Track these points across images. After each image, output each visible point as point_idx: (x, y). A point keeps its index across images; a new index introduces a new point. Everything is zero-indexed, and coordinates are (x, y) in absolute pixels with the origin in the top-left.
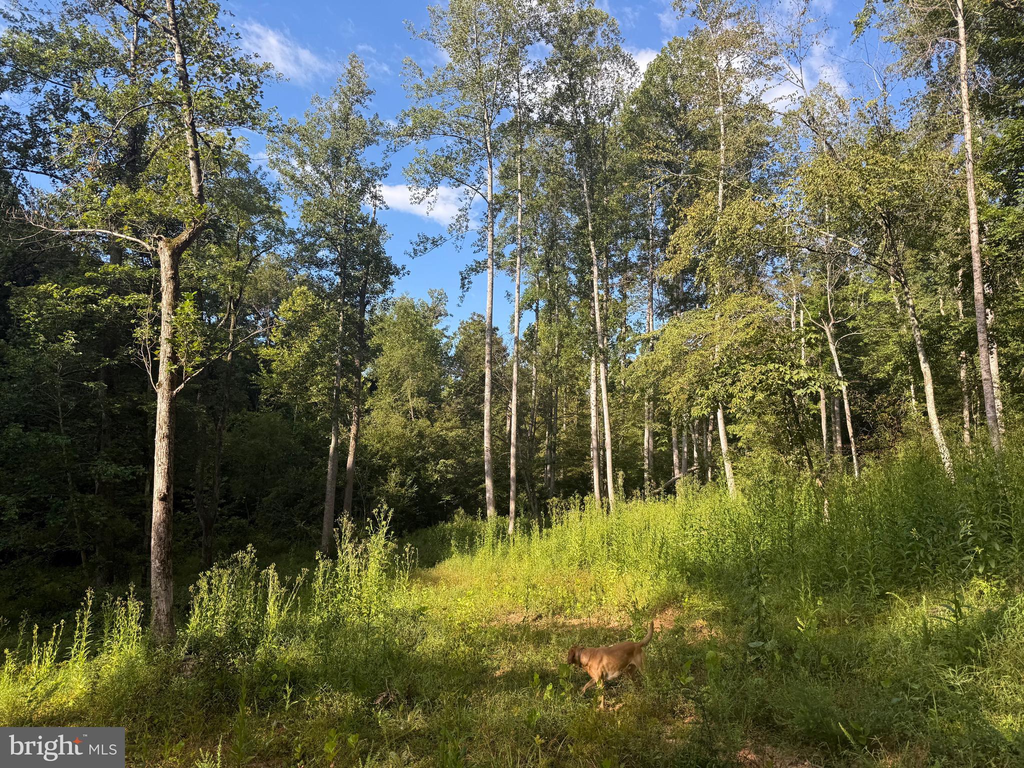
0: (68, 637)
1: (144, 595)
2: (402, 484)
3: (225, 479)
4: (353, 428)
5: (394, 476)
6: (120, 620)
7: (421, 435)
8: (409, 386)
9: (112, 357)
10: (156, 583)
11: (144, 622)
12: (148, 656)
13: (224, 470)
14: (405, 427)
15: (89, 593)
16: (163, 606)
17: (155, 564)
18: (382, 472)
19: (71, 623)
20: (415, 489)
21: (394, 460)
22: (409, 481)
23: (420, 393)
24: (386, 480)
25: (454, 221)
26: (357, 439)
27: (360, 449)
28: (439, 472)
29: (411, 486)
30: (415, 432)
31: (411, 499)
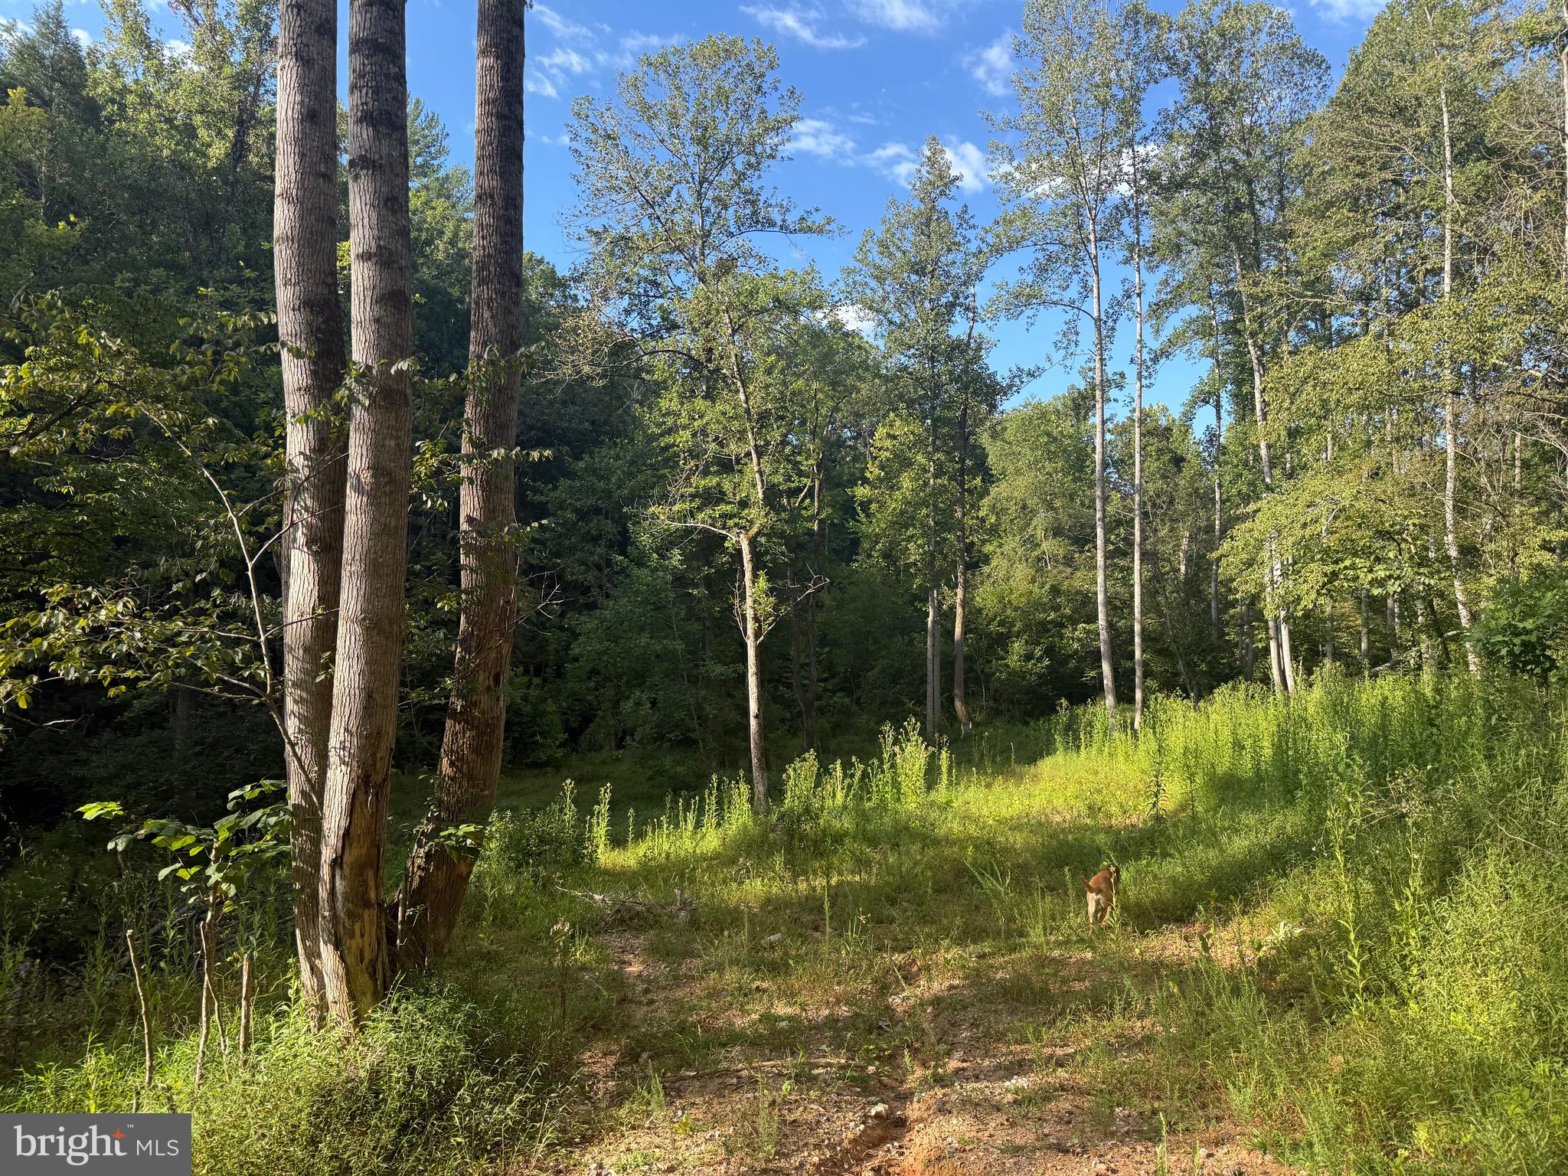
0: (701, 811)
1: (749, 781)
2: (1028, 657)
3: (827, 649)
4: (960, 591)
5: (1018, 647)
6: (735, 797)
7: (1055, 590)
8: (1040, 522)
9: (710, 567)
10: (756, 773)
11: (751, 800)
12: (755, 821)
13: (823, 641)
14: (1033, 581)
15: (714, 777)
16: (761, 788)
17: (755, 761)
18: (1002, 641)
19: (702, 800)
20: (1047, 662)
21: (1018, 625)
22: (1038, 652)
23: (1057, 532)
24: (1007, 652)
25: (1059, 337)
26: (965, 603)
27: (972, 614)
28: (1079, 640)
29: (1040, 659)
30: (1048, 586)
31: (1040, 676)
